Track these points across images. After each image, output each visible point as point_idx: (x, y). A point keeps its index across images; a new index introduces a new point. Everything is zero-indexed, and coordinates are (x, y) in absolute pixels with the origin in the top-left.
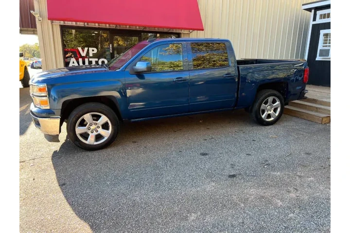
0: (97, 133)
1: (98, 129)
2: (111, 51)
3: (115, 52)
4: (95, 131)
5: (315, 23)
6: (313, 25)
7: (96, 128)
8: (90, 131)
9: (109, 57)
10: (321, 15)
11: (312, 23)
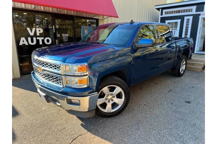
0: (112, 102)
1: (113, 99)
2: (54, 32)
3: (57, 32)
4: (111, 101)
5: (162, 16)
6: (161, 17)
7: (111, 98)
8: (107, 100)
9: (52, 36)
10: (166, 12)
11: (160, 16)
